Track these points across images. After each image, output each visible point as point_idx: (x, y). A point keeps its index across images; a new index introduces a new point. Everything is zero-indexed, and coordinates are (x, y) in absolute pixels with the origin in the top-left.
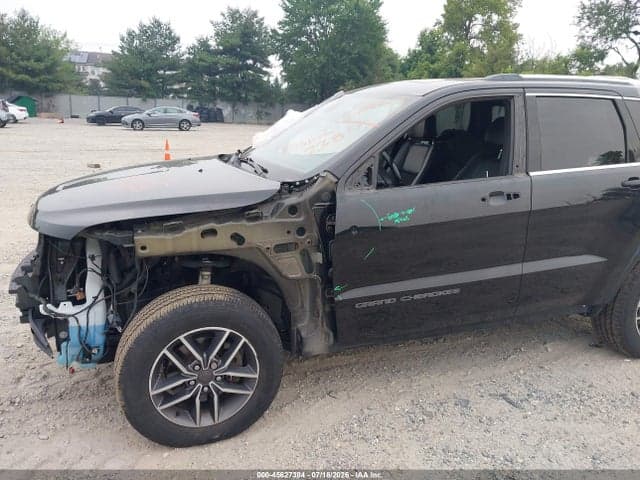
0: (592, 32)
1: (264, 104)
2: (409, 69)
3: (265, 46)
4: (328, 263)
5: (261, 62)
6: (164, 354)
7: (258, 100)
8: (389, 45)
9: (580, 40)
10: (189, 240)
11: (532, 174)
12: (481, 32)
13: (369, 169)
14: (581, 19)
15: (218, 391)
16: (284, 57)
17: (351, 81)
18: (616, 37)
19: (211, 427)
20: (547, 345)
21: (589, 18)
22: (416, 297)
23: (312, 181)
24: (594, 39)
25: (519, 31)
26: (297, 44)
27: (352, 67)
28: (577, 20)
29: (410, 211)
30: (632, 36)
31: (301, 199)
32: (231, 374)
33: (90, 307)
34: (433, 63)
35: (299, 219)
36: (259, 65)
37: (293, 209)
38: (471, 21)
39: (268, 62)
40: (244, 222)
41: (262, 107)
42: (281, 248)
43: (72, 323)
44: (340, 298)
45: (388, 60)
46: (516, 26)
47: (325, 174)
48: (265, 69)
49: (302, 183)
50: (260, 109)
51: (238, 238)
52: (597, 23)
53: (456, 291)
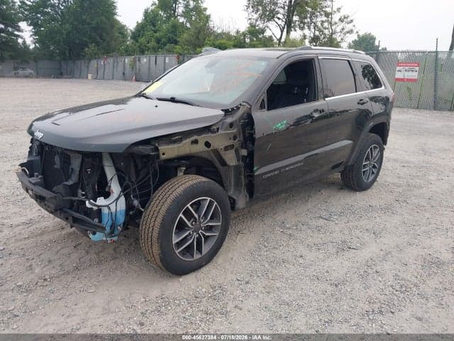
0: (256, 16)
1: (19, 61)
2: (139, 36)
3: (15, 14)
4: (251, 154)
5: (12, 27)
6: (181, 217)
7: (12, 58)
8: (118, 18)
9: (249, 21)
10: (185, 148)
11: (326, 99)
12: (183, 12)
13: (263, 100)
14: (248, 7)
15: (204, 235)
16: (34, 24)
17: (93, 45)
18: (268, 20)
19: (200, 258)
20: (322, 192)
21: (252, 7)
22: (287, 169)
23: (238, 108)
24: (257, 21)
25: (208, 13)
26: (44, 14)
27: (93, 34)
28: (246, 8)
29: (285, 122)
30: (276, 19)
31: (234, 119)
32: (210, 224)
33: (117, 199)
34: (155, 32)
35: (234, 131)
36: (10, 29)
37: (231, 125)
38: (176, 4)
39: (19, 27)
40: (210, 134)
41: (17, 63)
42: (226, 148)
43: (105, 211)
44: (256, 173)
45: (119, 29)
46: (205, 9)
47: (244, 104)
48: (16, 33)
49: (233, 109)
50: (16, 65)
51: (208, 144)
52: (257, 11)
53: (302, 164)
